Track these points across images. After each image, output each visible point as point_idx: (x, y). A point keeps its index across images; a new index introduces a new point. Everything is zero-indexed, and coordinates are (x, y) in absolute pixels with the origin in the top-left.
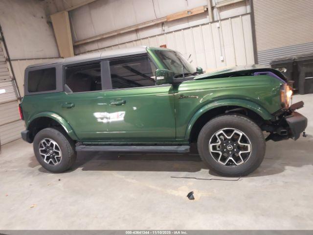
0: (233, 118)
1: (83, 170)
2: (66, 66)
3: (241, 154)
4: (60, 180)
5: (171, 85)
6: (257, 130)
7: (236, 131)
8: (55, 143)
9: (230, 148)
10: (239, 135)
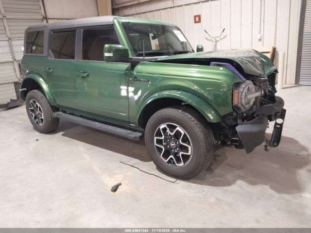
0: (177, 112)
1: (63, 135)
2: (52, 30)
3: (182, 155)
4: (37, 140)
5: (130, 63)
6: (199, 133)
7: (178, 128)
8: (39, 105)
9: (173, 145)
10: (181, 134)
